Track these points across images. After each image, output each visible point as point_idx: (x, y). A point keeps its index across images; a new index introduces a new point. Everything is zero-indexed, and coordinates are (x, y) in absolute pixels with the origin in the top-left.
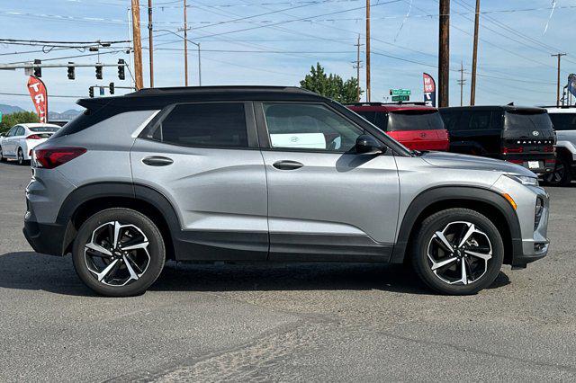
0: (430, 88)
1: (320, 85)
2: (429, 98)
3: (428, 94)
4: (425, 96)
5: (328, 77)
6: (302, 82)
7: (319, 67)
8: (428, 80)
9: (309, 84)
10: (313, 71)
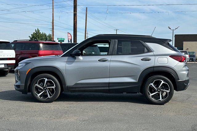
0: (70, 38)
1: (39, 36)
2: (70, 41)
3: (69, 40)
4: (68, 40)
5: (41, 33)
6: (32, 35)
7: (38, 30)
8: (69, 35)
9: (34, 36)
10: (36, 31)
